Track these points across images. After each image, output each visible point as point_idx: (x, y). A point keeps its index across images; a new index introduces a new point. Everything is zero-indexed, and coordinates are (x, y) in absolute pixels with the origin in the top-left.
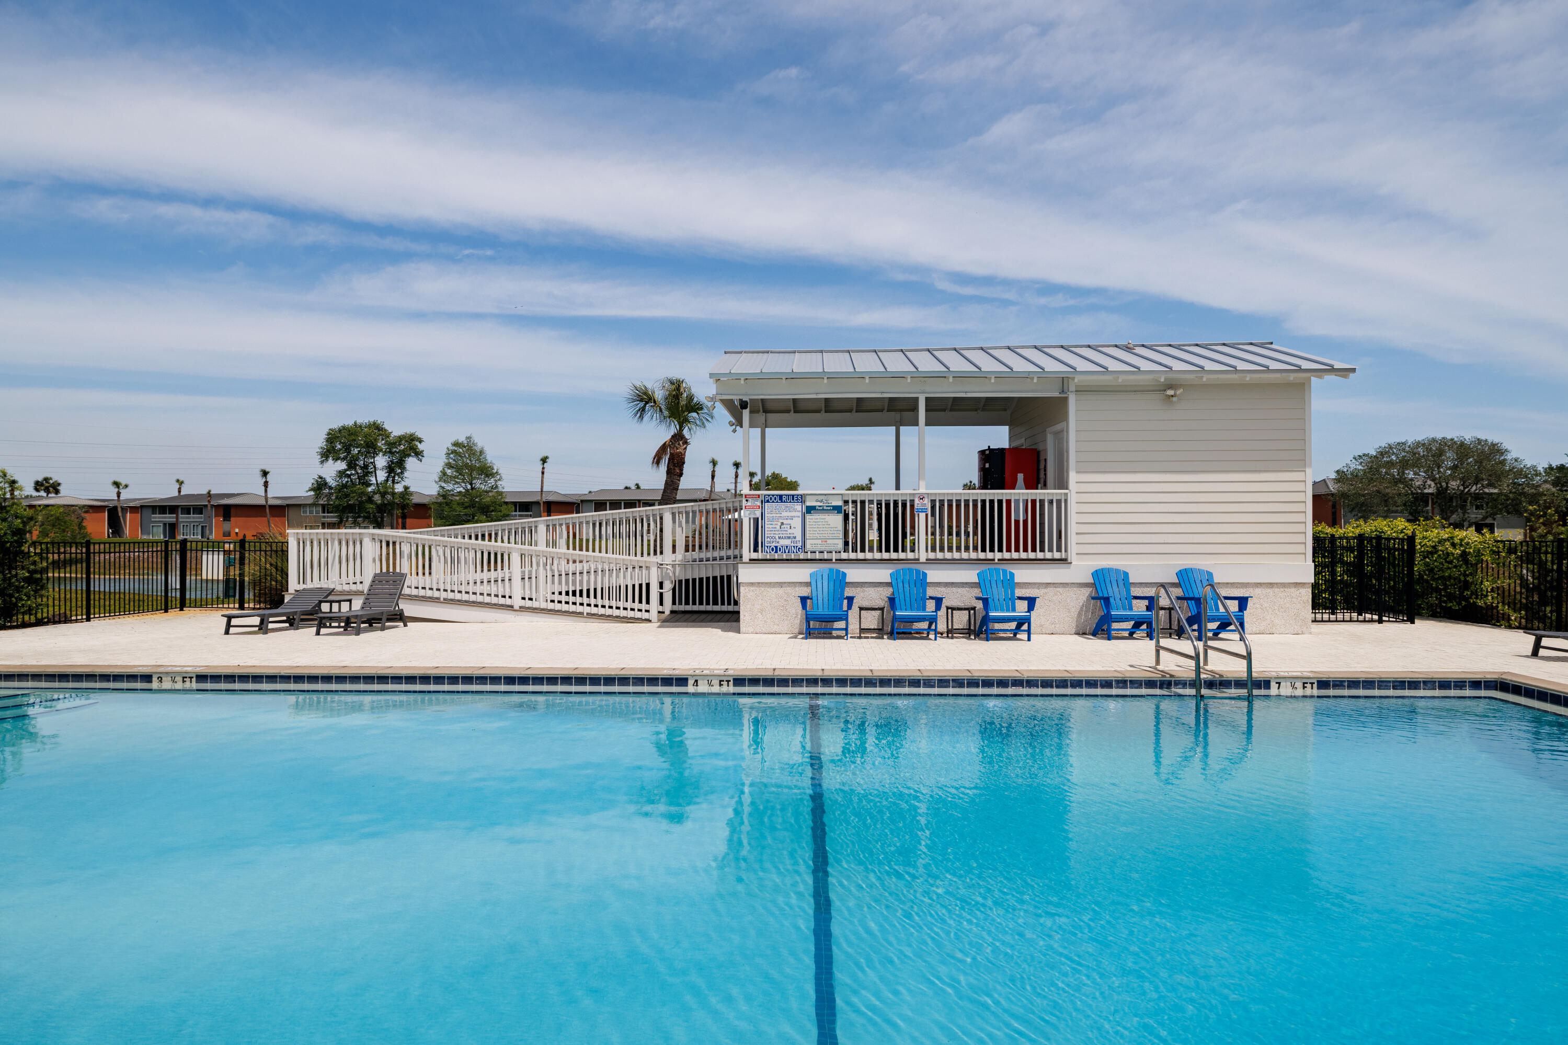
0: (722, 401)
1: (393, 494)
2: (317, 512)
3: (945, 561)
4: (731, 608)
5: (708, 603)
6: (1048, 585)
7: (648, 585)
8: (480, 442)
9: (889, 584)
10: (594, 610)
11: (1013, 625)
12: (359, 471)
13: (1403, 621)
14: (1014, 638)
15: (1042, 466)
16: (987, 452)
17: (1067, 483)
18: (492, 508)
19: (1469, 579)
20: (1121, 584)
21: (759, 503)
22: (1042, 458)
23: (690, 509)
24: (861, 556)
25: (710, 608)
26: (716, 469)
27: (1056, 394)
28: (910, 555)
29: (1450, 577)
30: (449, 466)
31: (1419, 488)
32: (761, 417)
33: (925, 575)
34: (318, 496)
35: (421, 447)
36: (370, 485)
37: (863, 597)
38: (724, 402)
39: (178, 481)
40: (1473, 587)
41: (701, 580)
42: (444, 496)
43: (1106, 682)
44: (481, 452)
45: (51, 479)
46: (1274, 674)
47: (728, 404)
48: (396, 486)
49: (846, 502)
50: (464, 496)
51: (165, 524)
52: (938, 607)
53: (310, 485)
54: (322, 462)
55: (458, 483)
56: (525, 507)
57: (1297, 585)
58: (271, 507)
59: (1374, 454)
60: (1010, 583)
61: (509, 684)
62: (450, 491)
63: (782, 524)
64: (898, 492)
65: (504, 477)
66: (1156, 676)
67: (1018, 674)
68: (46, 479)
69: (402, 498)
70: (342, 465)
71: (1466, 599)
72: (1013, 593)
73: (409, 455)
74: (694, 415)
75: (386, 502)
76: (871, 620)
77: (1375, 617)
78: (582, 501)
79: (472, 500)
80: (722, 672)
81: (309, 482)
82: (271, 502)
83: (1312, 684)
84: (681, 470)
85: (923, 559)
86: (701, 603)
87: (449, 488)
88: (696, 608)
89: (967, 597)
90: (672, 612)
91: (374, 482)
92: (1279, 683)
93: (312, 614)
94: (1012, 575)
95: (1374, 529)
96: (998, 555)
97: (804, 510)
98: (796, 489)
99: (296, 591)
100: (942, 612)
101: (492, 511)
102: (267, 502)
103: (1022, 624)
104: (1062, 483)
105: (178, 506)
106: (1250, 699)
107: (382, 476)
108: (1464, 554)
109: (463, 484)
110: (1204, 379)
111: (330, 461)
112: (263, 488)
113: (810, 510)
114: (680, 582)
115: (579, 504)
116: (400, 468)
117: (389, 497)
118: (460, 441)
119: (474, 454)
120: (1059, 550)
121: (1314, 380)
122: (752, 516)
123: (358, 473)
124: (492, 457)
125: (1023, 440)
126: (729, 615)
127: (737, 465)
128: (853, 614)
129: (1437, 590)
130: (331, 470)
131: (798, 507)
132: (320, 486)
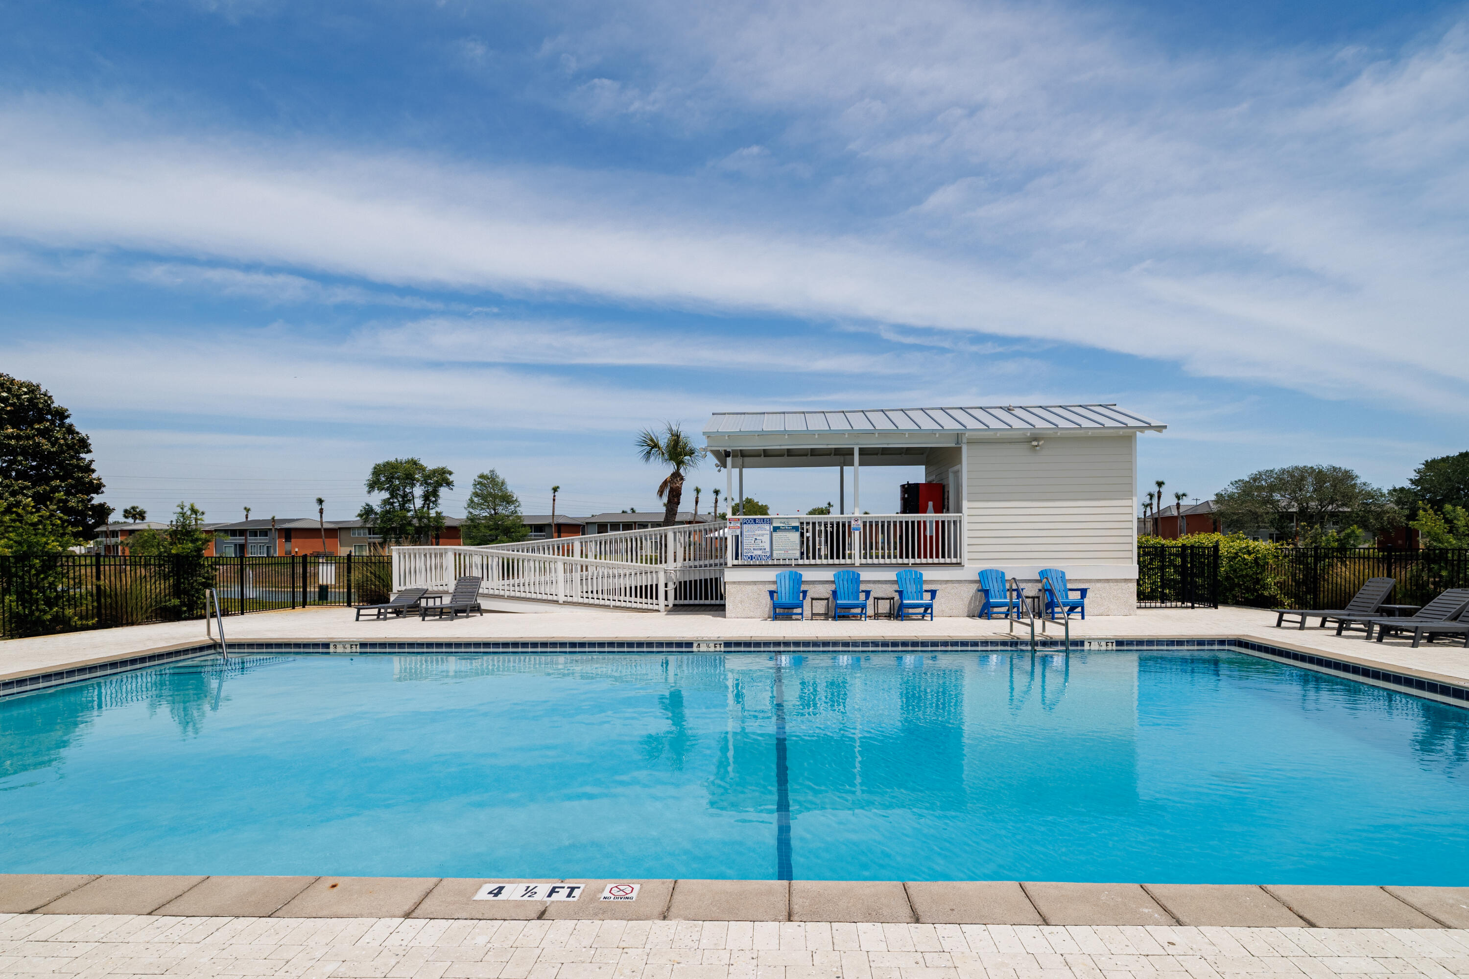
0: (712, 451)
1: (429, 518)
2: (364, 534)
3: (873, 565)
4: (718, 602)
5: (701, 599)
6: (947, 582)
7: (657, 585)
8: (502, 475)
9: (833, 582)
10: (618, 604)
11: (922, 610)
12: (400, 500)
13: (1210, 606)
14: (923, 619)
15: (946, 497)
16: (906, 486)
17: (962, 508)
18: (512, 530)
19: (1260, 576)
20: (999, 580)
21: (739, 525)
22: (946, 490)
23: (687, 529)
24: (812, 562)
25: (702, 602)
26: (699, 496)
27: (953, 445)
28: (848, 561)
29: (1247, 575)
30: (476, 494)
31: (1284, 508)
32: (739, 460)
33: (859, 575)
34: (366, 521)
35: (451, 478)
36: (409, 511)
37: (813, 592)
38: (713, 452)
39: (245, 508)
40: (1261, 583)
41: (696, 581)
42: (472, 520)
43: (974, 642)
44: (503, 483)
45: (137, 507)
46: (1088, 637)
47: (716, 453)
48: (431, 511)
49: (802, 523)
50: (489, 520)
51: (236, 545)
52: (867, 597)
53: (359, 512)
54: (369, 492)
55: (482, 509)
56: (540, 529)
57: (1126, 581)
58: (326, 530)
59: (1248, 480)
60: (919, 581)
61: (572, 647)
62: (477, 515)
63: (756, 539)
64: (842, 516)
65: (522, 503)
66: (1008, 639)
67: (916, 638)
68: (133, 508)
69: (437, 522)
70: (385, 495)
71: (1257, 591)
72: (921, 588)
73: (441, 485)
74: (687, 457)
75: (423, 525)
76: (820, 607)
77: (1190, 604)
78: (587, 523)
79: (496, 524)
80: (716, 639)
81: (358, 509)
82: (326, 526)
83: (1112, 643)
84: (679, 500)
85: (857, 564)
86: (696, 599)
87: (476, 513)
88: (692, 602)
89: (889, 591)
90: (674, 605)
91: (413, 508)
92: (1090, 643)
93: (415, 607)
94: (921, 575)
95: (1197, 540)
96: (911, 561)
97: (772, 530)
98: (766, 514)
99: (398, 591)
100: (870, 602)
101: (513, 532)
102: (322, 526)
103: (928, 607)
104: (959, 510)
105: (246, 530)
106: (1067, 651)
107: (419, 503)
108: (1256, 559)
109: (488, 510)
110: (1059, 434)
111: (376, 491)
112: (319, 514)
113: (776, 529)
114: (680, 583)
115: (584, 526)
116: (434, 497)
117: (425, 521)
118: (485, 474)
119: (497, 485)
120: (955, 557)
121: (1138, 434)
122: (734, 534)
123: (399, 501)
124: (512, 487)
125: (934, 477)
126: (717, 607)
127: (717, 492)
128: (807, 603)
129: (1239, 585)
130: (377, 499)
131: (767, 527)
132: (368, 511)
